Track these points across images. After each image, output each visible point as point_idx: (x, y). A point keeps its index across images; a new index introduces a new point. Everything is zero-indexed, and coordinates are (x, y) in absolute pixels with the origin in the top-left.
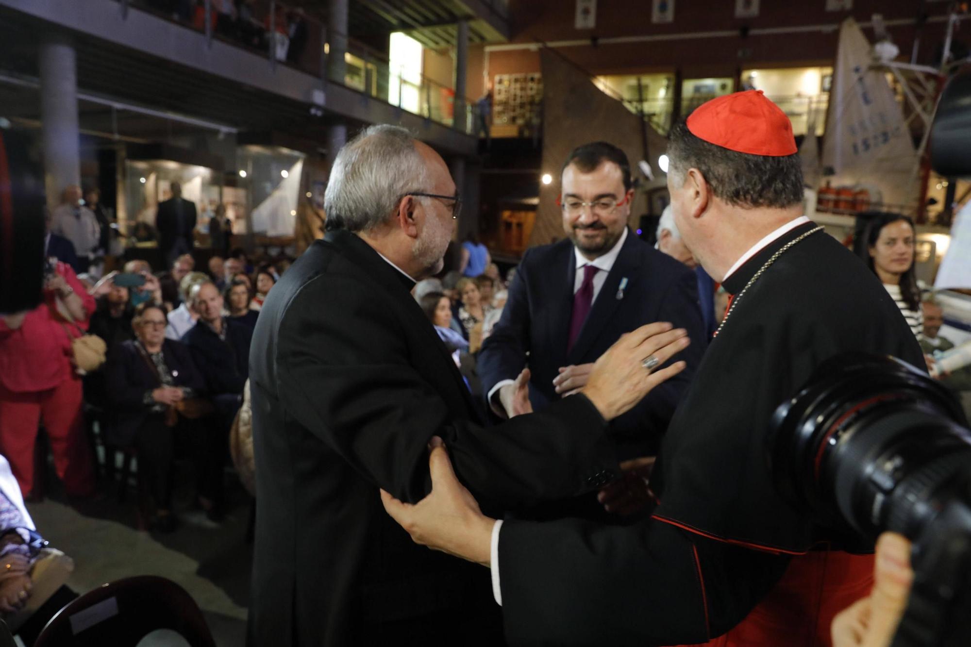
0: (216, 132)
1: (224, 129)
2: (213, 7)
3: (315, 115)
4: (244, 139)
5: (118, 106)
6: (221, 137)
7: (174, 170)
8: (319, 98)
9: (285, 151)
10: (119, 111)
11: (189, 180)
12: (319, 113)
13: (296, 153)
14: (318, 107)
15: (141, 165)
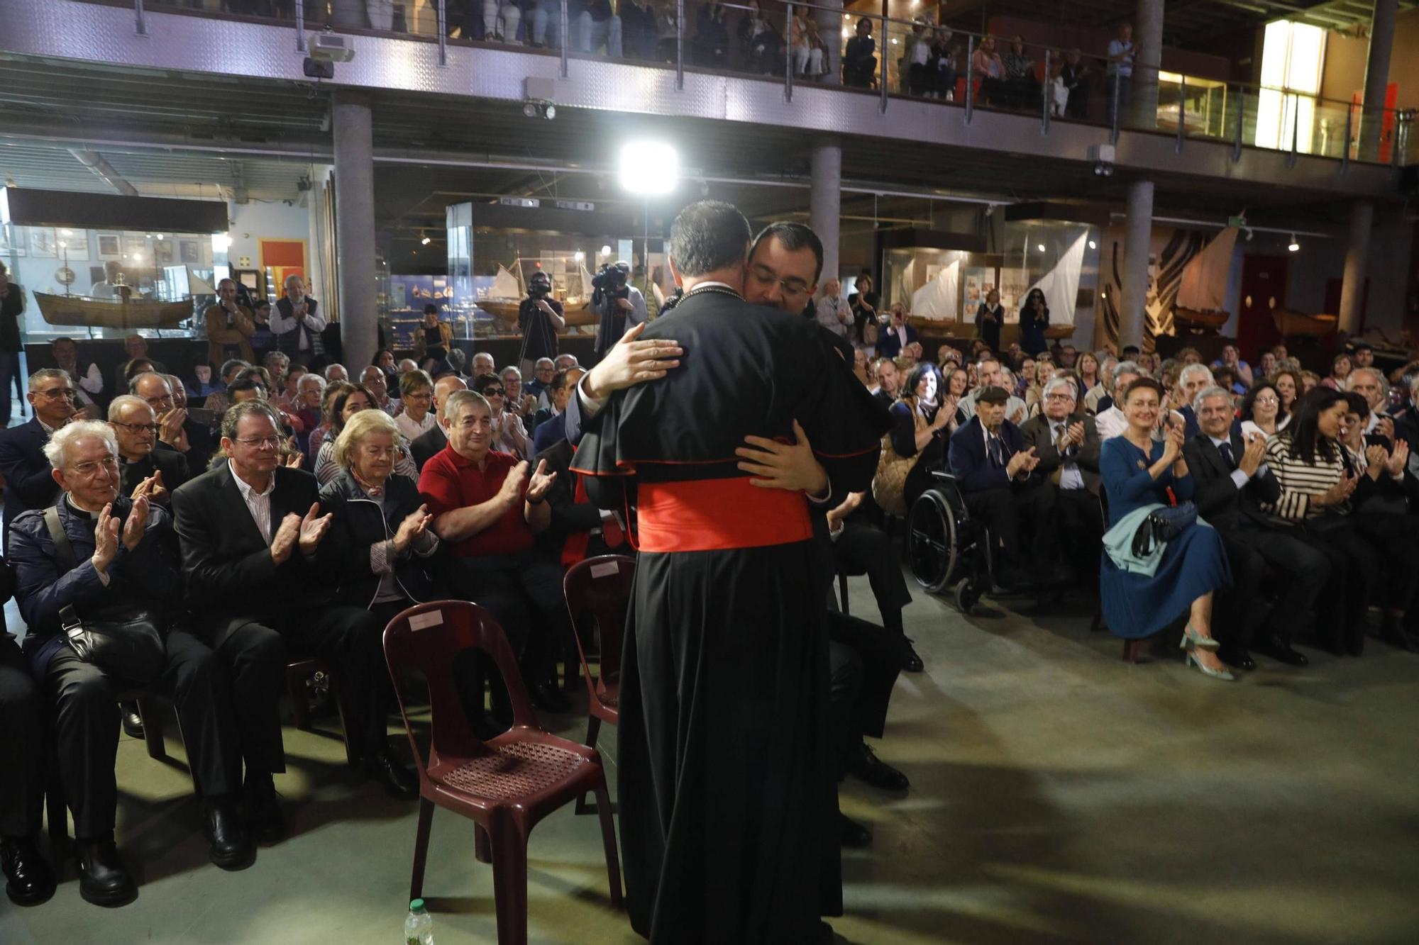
0: (986, 206)
1: (993, 203)
2: (976, 72)
3: (1102, 175)
4: (1015, 214)
5: (880, 193)
6: (989, 212)
7: (935, 255)
8: (1107, 153)
9: (1066, 223)
10: (881, 199)
11: (947, 264)
12: (1107, 173)
13: (1083, 224)
14: (1106, 165)
15: (902, 252)
